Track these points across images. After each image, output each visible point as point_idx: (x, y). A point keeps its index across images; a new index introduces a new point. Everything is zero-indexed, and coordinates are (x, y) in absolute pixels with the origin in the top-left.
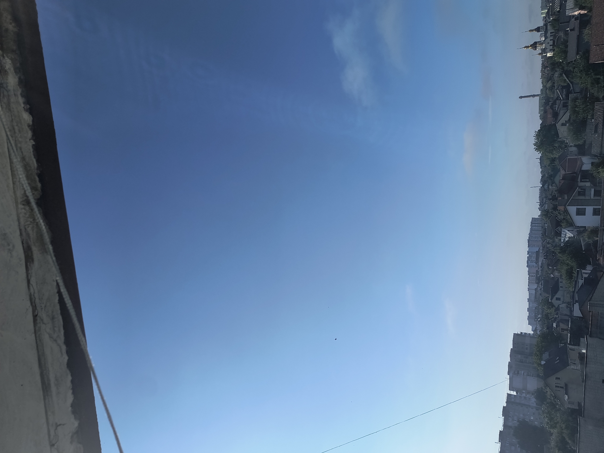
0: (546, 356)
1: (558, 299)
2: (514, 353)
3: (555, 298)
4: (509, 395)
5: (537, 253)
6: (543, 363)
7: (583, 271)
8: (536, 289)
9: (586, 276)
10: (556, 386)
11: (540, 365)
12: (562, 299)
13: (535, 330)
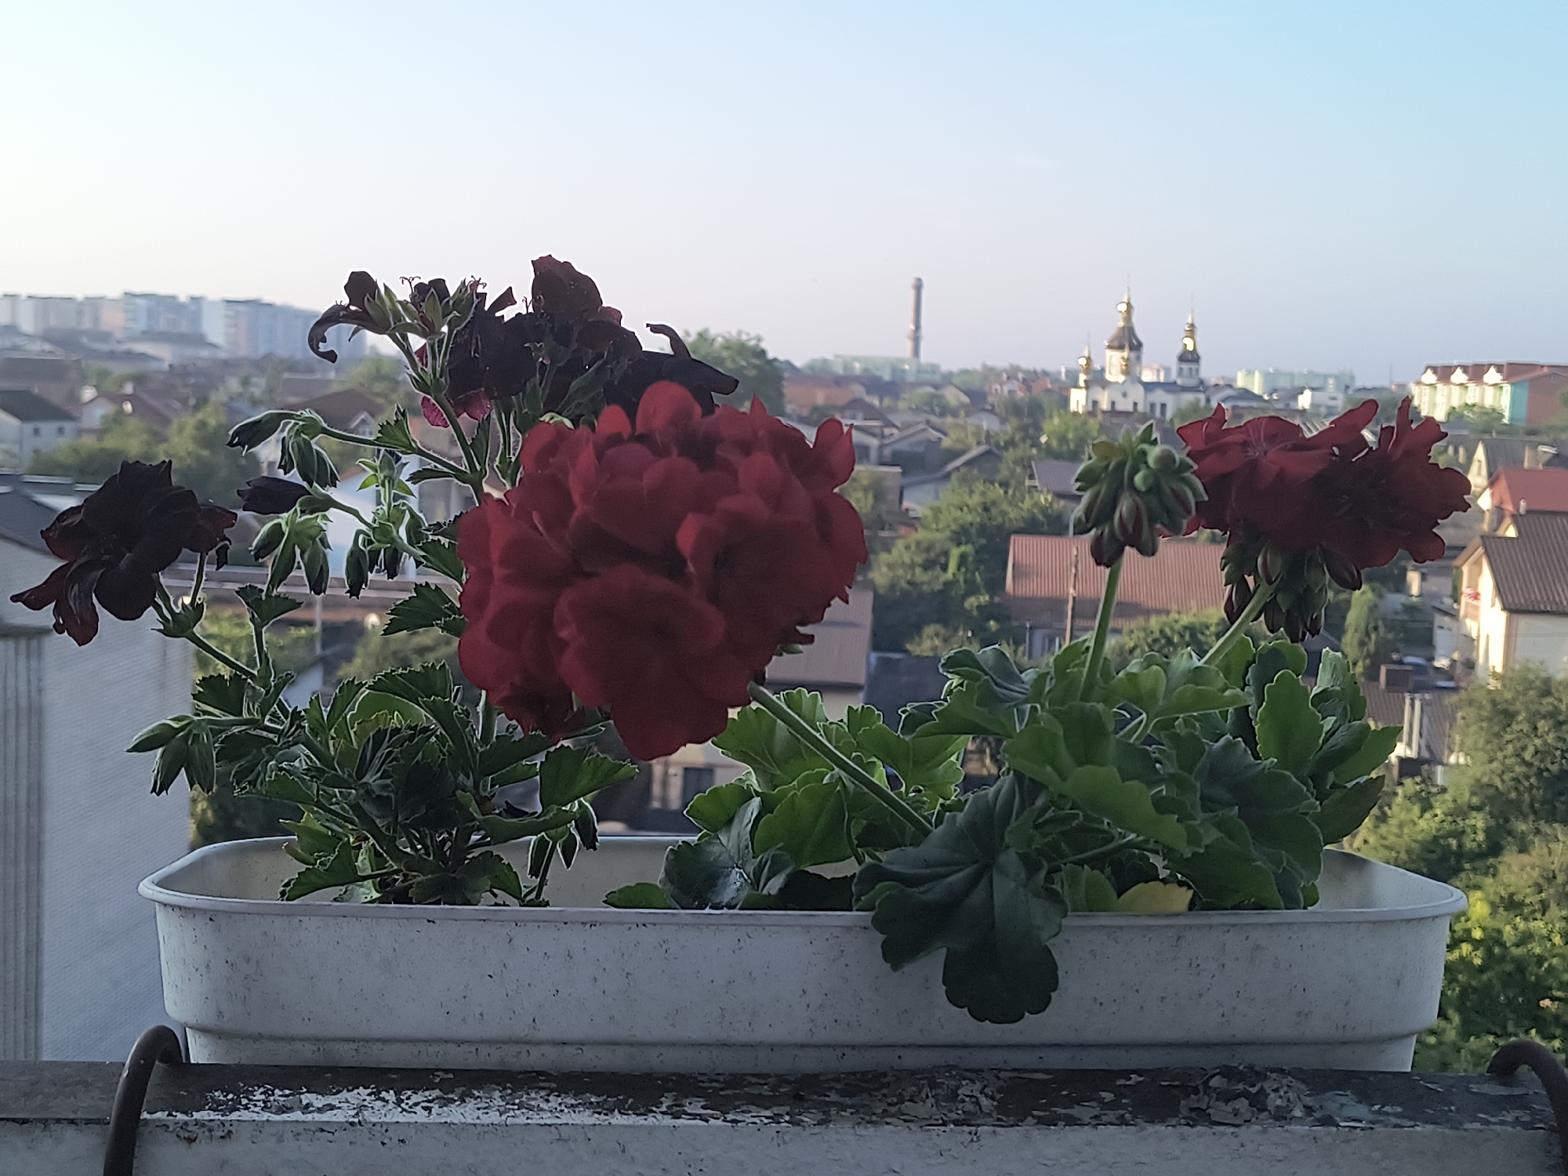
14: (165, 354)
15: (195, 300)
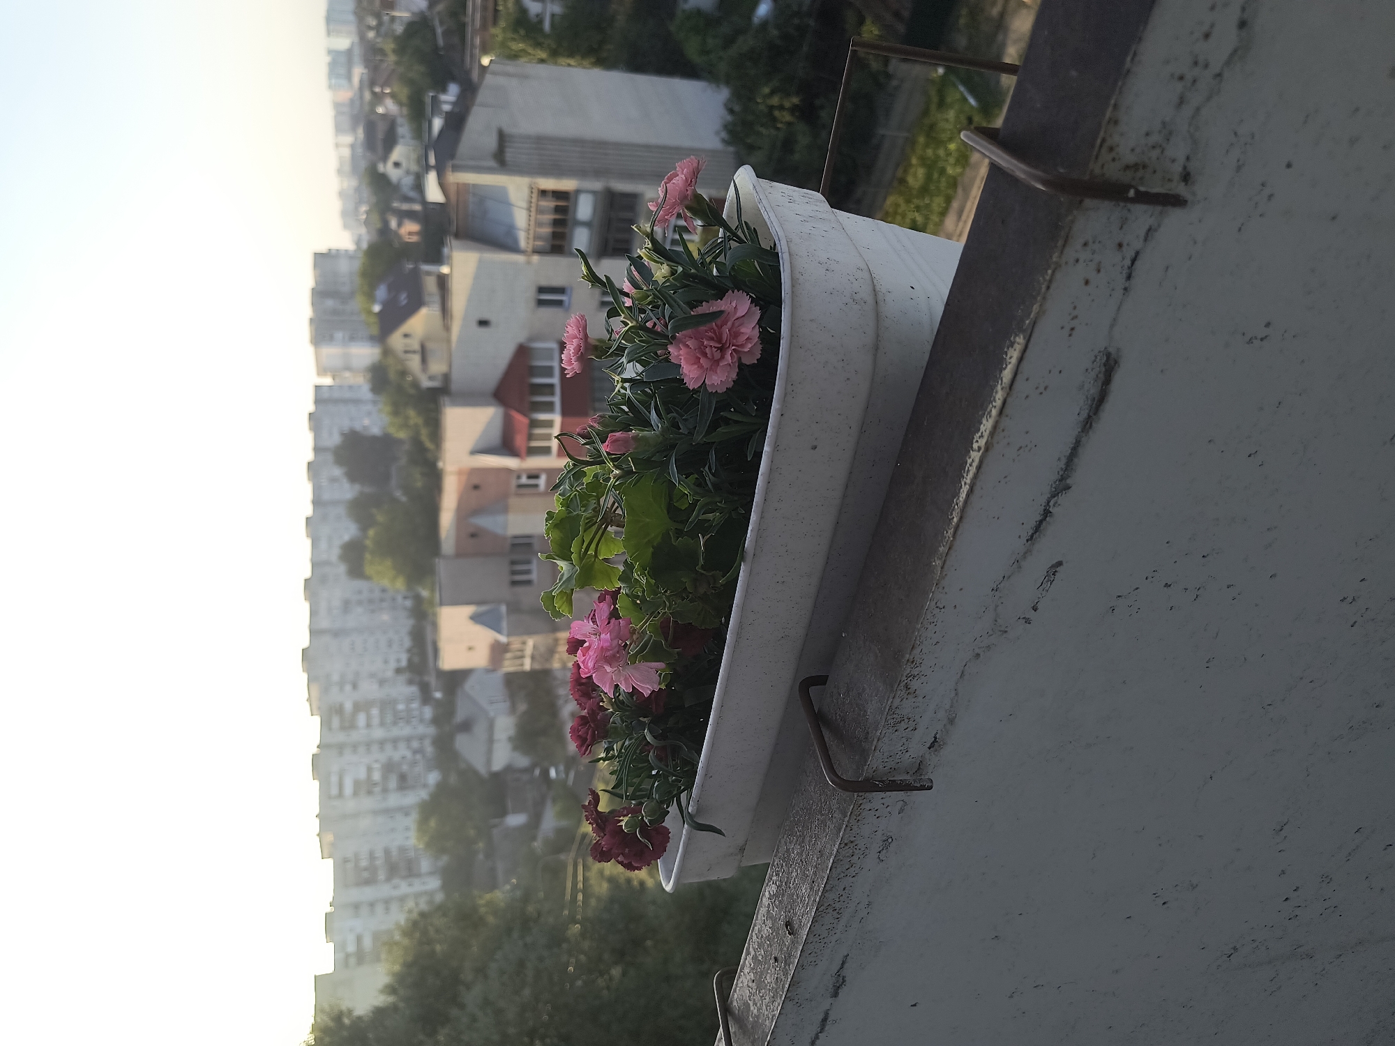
0: (382, 292)
1: (397, 165)
2: (319, 295)
3: (390, 164)
4: (317, 388)
5: (349, 52)
6: (377, 308)
7: (443, 97)
8: (353, 146)
9: (447, 108)
10: (406, 352)
11: (370, 312)
12: (404, 164)
13: (358, 243)
14: (359, 71)
15: (330, 52)
